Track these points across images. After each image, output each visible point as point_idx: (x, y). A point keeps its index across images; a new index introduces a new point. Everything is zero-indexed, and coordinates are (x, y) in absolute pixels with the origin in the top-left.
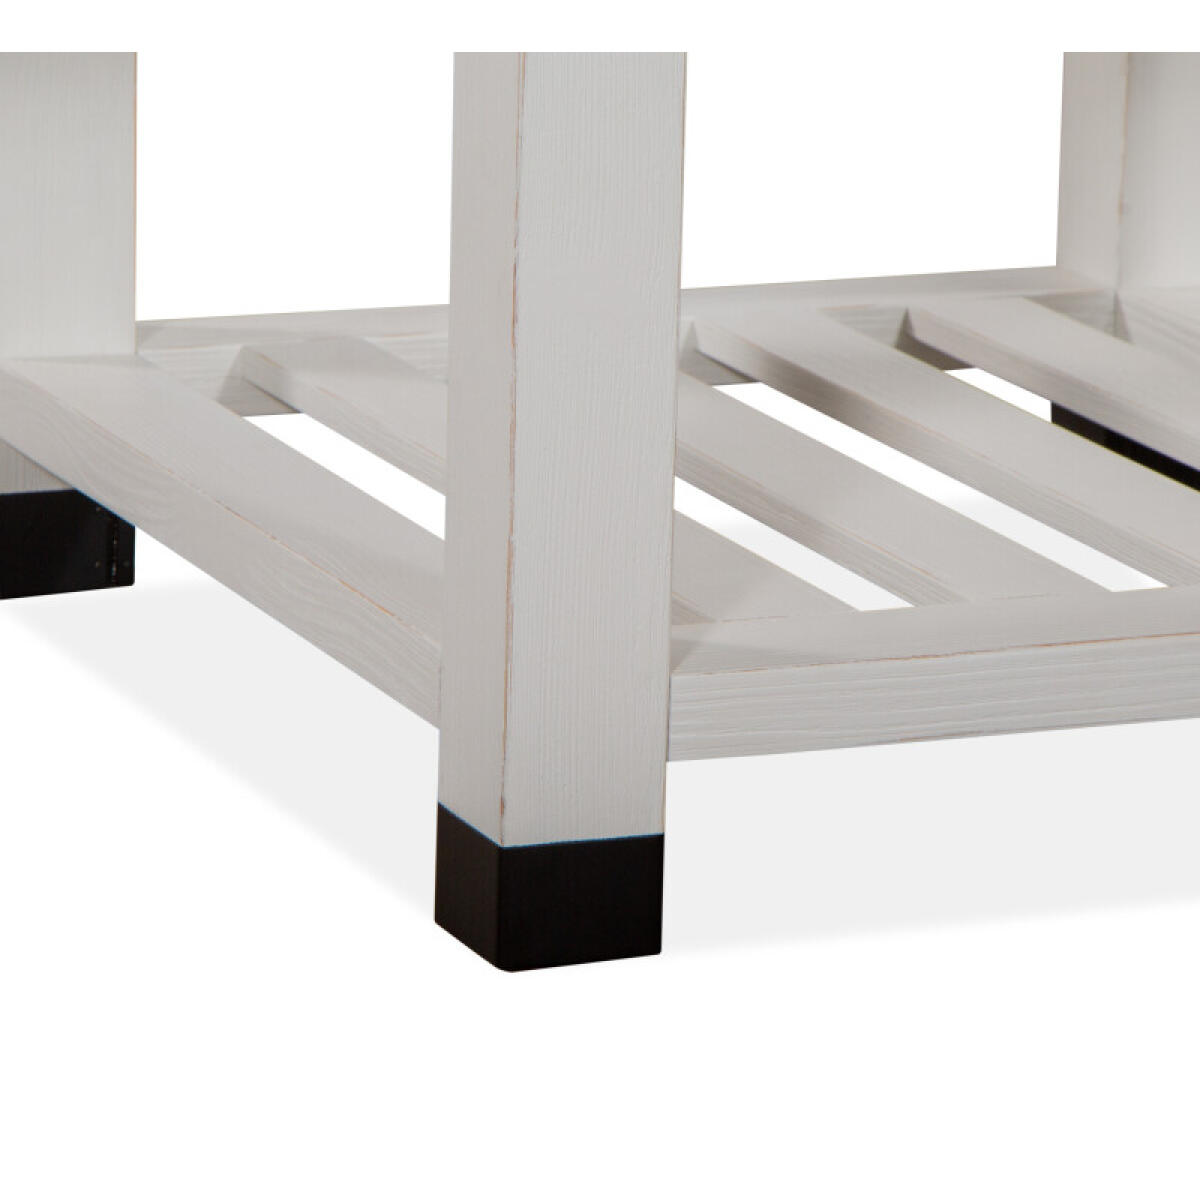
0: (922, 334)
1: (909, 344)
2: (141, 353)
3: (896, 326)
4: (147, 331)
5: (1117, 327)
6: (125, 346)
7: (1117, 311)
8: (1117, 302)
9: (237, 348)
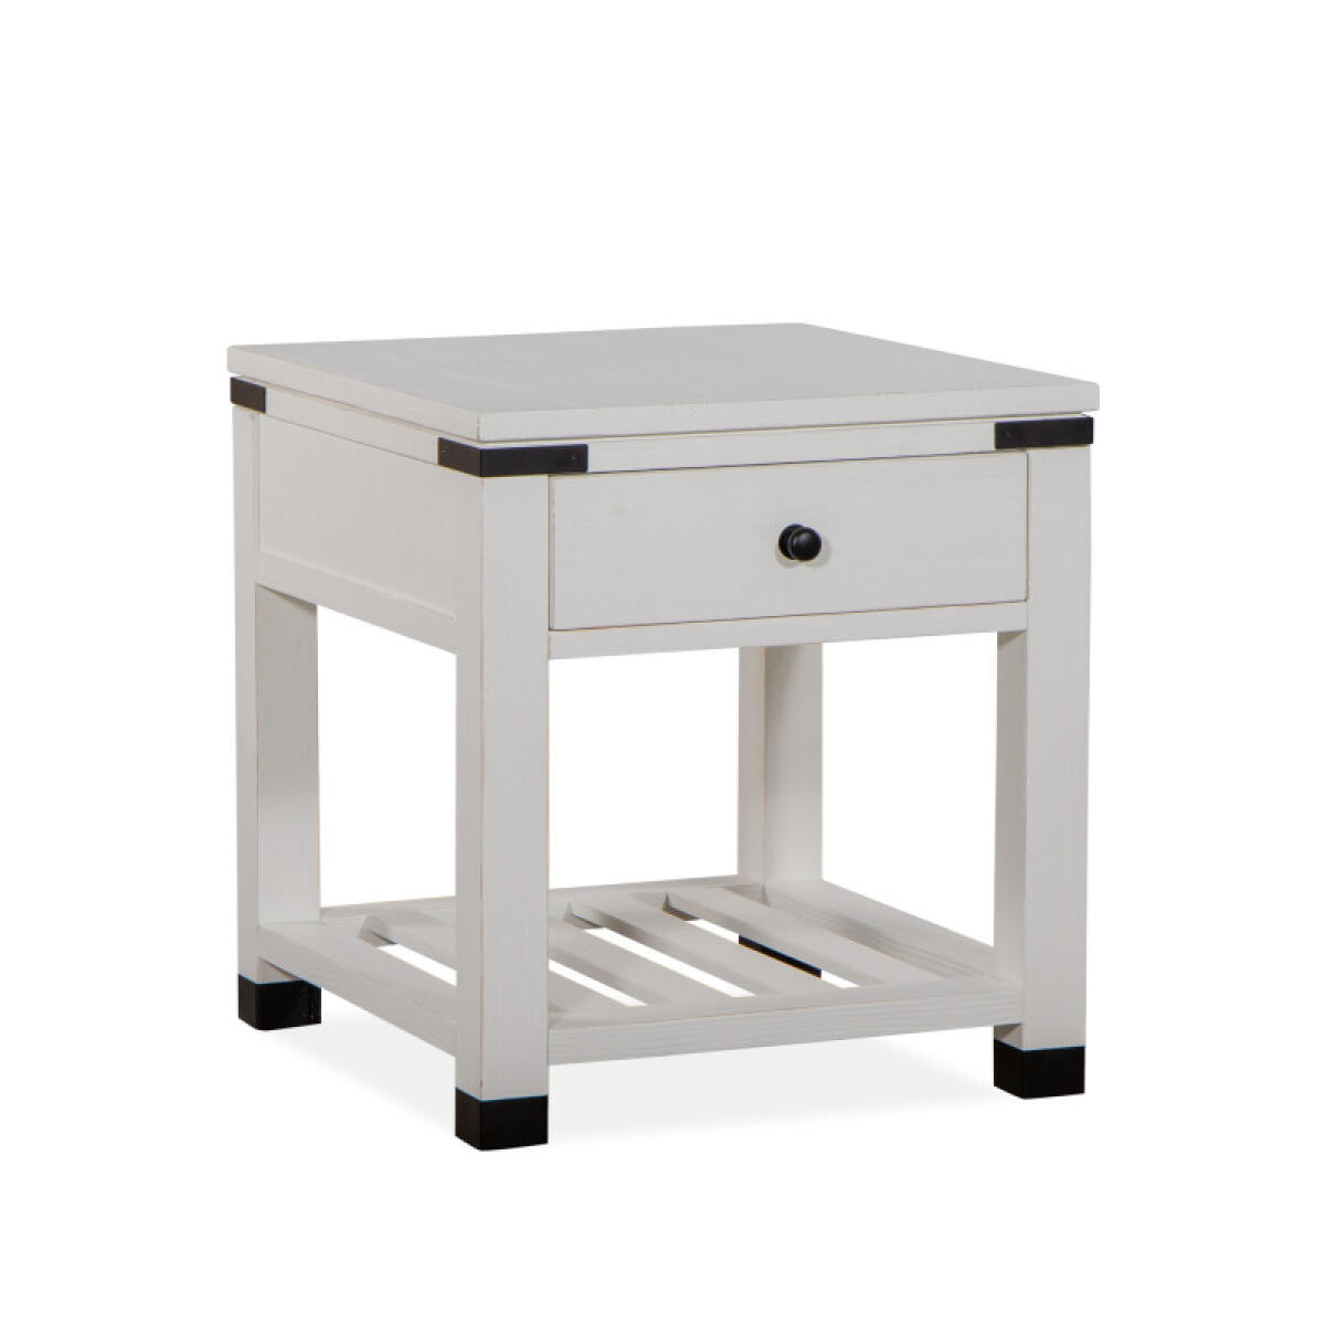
0: (674, 904)
1: (669, 909)
2: (324, 920)
3: (663, 900)
4: (324, 911)
5: (764, 900)
6: (315, 917)
7: (764, 892)
8: (764, 889)
9: (363, 917)
